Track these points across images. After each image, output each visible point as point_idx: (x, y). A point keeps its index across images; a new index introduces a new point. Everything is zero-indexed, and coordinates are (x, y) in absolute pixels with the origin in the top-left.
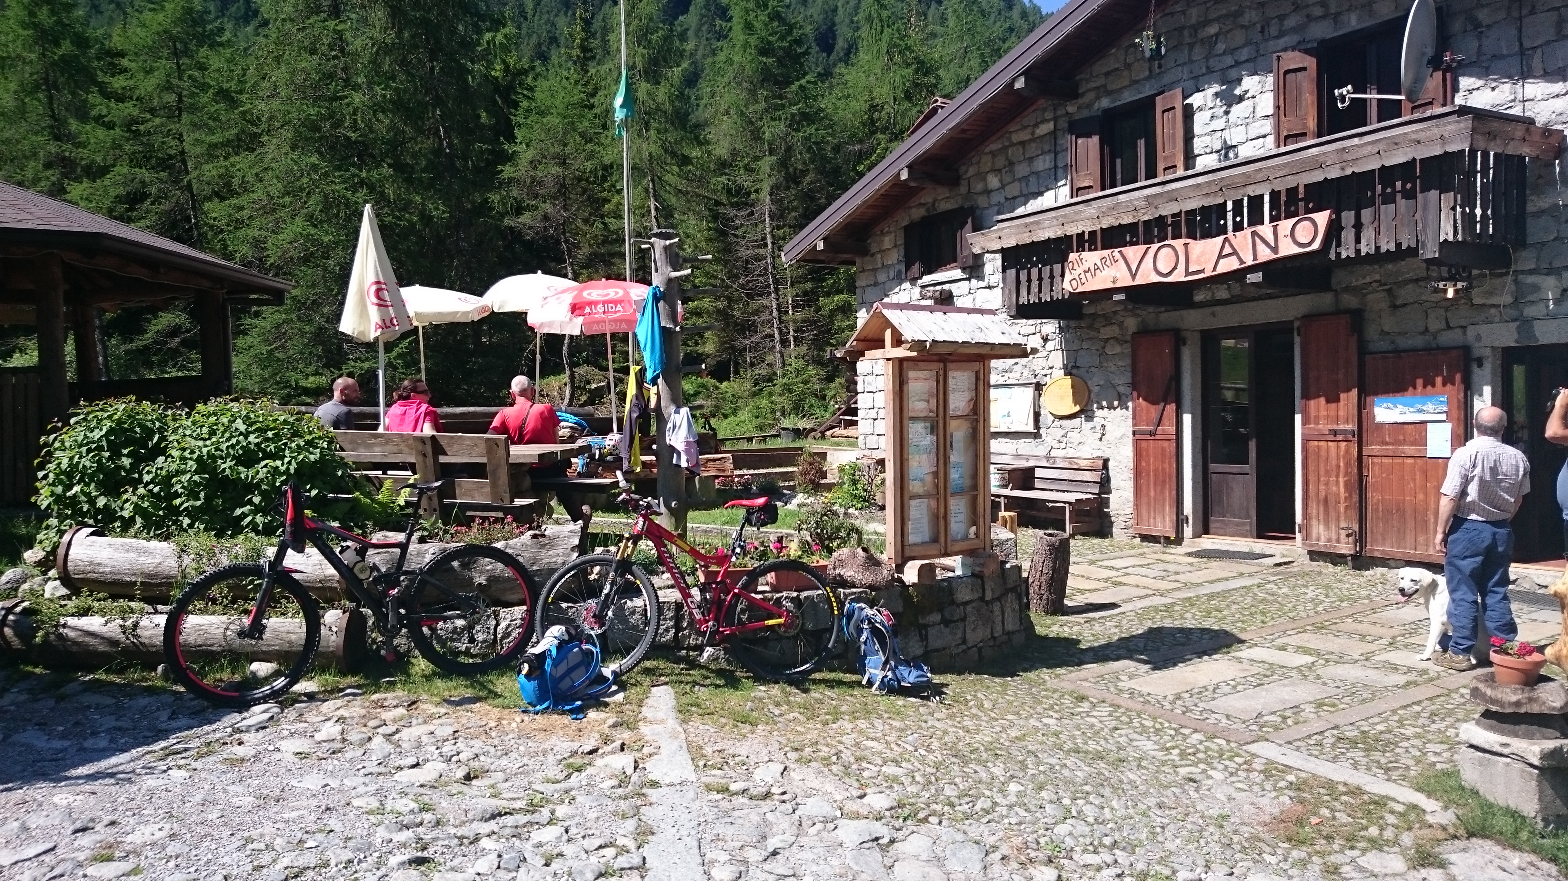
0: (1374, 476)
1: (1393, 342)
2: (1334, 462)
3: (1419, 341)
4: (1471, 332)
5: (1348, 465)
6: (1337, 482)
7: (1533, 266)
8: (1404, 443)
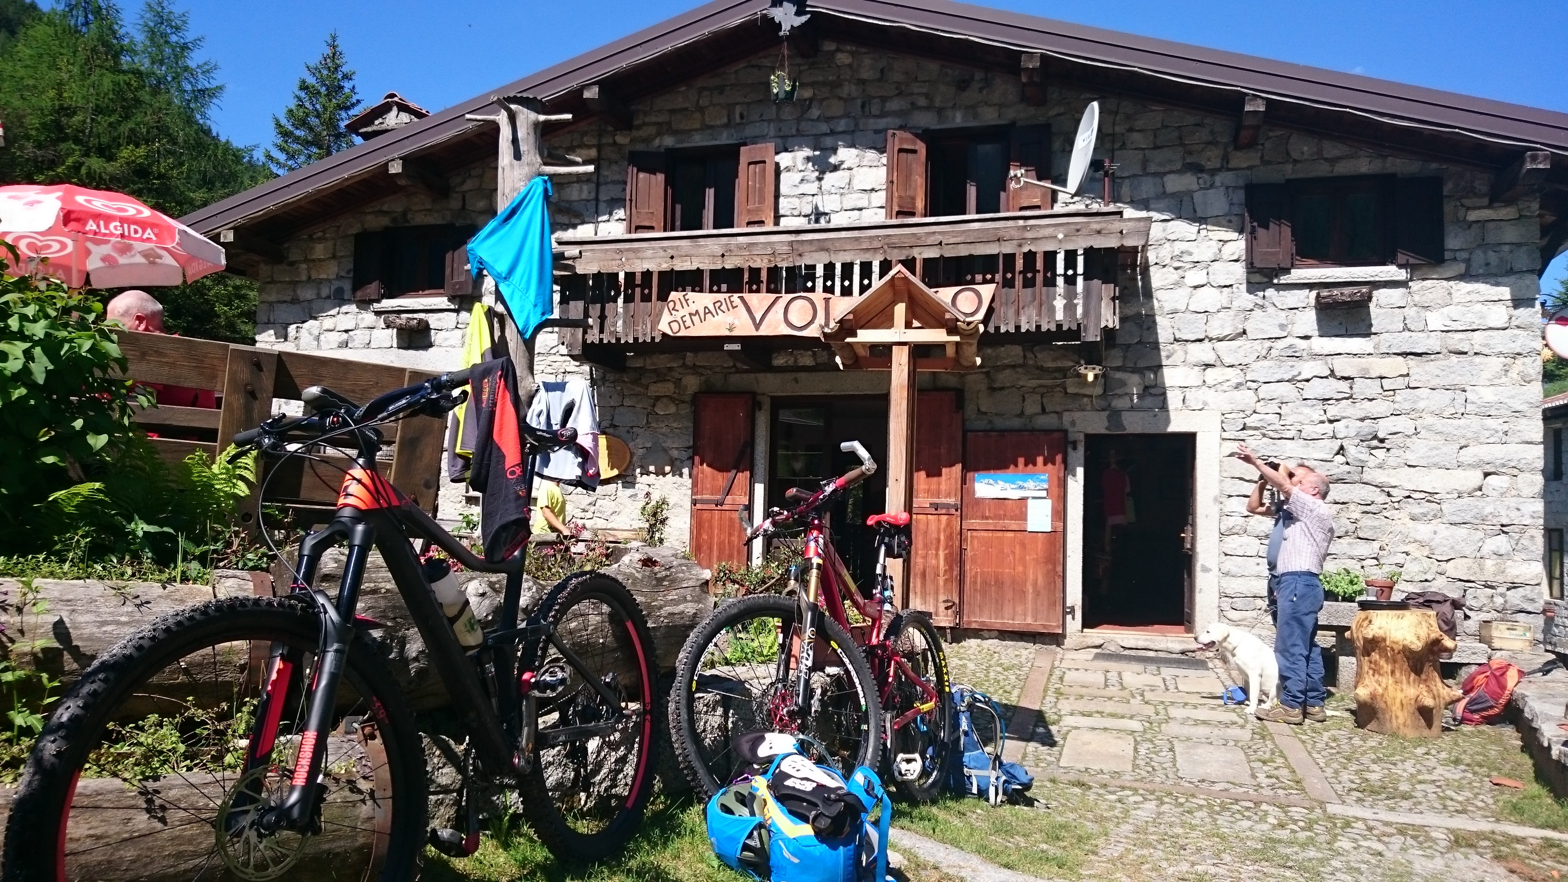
0: (973, 549)
1: (990, 422)
2: (934, 535)
3: (1016, 423)
4: (1067, 417)
5: (950, 538)
6: (937, 555)
7: (1120, 364)
8: (1005, 517)
